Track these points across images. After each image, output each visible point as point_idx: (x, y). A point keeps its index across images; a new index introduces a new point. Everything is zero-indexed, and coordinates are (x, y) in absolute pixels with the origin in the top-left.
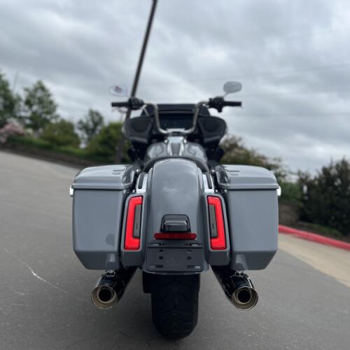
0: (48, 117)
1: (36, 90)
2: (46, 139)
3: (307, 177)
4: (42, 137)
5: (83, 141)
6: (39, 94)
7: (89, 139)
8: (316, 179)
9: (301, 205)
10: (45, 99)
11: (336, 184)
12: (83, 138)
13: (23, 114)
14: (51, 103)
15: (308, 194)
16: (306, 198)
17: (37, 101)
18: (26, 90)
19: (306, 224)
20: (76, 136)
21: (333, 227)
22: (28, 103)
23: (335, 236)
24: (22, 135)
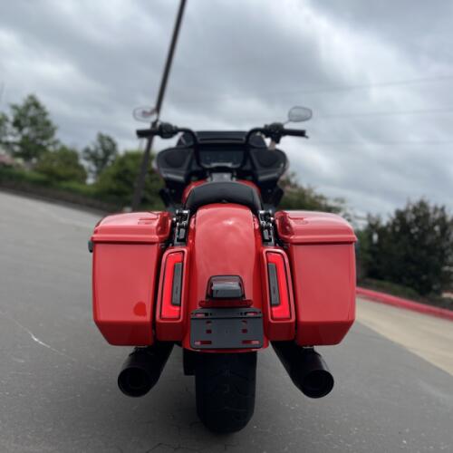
0: (44, 143)
1: (27, 107)
2: (41, 172)
3: (378, 222)
4: (35, 170)
5: (90, 175)
6: (32, 112)
7: (98, 173)
8: (388, 225)
9: (369, 257)
10: (40, 119)
11: (413, 231)
12: (91, 171)
13: (10, 139)
14: (48, 124)
15: (379, 244)
16: (377, 249)
17: (28, 121)
18: (14, 107)
19: (375, 282)
20: (81, 168)
21: (408, 285)
22: (17, 124)
23: (411, 297)
24: (10, 166)
